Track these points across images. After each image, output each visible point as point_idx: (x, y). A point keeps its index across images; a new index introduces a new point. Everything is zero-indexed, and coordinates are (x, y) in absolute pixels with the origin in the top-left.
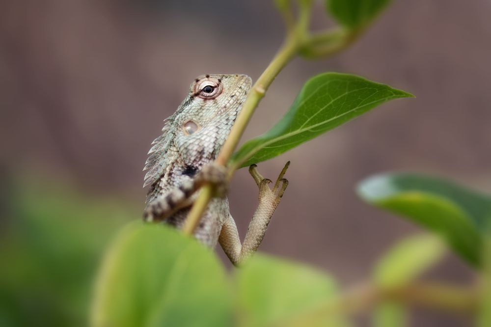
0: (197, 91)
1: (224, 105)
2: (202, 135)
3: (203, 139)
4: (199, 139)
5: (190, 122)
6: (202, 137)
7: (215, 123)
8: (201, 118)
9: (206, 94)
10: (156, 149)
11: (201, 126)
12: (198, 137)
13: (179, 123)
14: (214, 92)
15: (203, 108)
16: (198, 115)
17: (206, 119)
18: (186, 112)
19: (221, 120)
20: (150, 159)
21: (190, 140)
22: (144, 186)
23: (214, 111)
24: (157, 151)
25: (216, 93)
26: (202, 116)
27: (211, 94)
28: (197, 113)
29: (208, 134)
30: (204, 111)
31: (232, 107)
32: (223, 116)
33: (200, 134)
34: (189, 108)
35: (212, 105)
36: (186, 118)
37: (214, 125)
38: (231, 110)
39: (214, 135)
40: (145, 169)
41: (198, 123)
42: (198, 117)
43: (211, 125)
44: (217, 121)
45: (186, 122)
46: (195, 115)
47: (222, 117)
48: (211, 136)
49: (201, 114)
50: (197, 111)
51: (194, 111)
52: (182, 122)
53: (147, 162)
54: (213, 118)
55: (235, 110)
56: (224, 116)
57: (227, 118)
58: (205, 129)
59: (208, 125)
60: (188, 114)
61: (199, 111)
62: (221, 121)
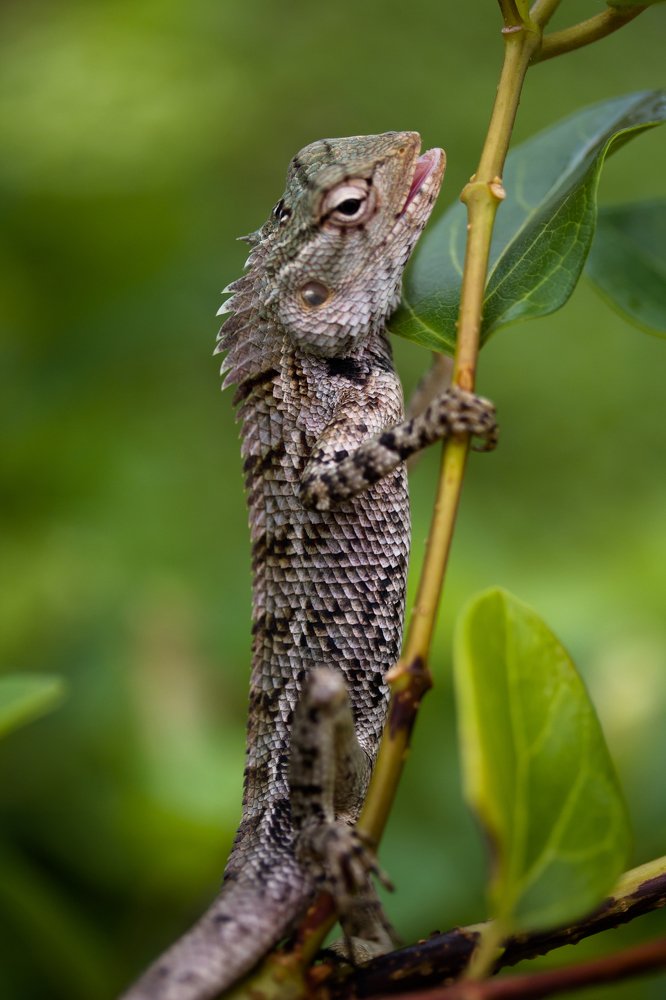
0: (325, 211)
1: (381, 240)
2: (339, 314)
3: (343, 322)
4: (335, 323)
5: (312, 283)
6: (340, 318)
7: (365, 284)
8: (337, 276)
9: (343, 217)
10: (235, 305)
11: (336, 291)
12: (333, 321)
13: (290, 285)
14: (361, 211)
15: (339, 254)
16: (330, 270)
17: (346, 278)
18: (305, 260)
19: (376, 274)
20: (224, 331)
21: (315, 327)
22: (223, 388)
23: (363, 258)
24: (238, 311)
25: (365, 212)
26: (338, 272)
27: (355, 216)
28: (328, 266)
29: (353, 311)
30: (342, 261)
31: (397, 240)
32: (378, 263)
33: (336, 312)
34: (310, 252)
35: (357, 243)
36: (305, 276)
37: (363, 290)
38: (394, 248)
39: (365, 310)
40: (216, 351)
41: (329, 285)
42: (330, 275)
43: (356, 290)
44: (369, 278)
45: (304, 282)
46: (322, 270)
47: (378, 267)
48: (359, 312)
49: (336, 268)
50: (328, 262)
51: (321, 261)
52: (296, 283)
53: (218, 338)
54: (360, 273)
55: (403, 244)
56: (382, 263)
57: (387, 266)
58: (345, 299)
59: (351, 290)
60: (308, 268)
61: (332, 261)
62: (376, 278)
